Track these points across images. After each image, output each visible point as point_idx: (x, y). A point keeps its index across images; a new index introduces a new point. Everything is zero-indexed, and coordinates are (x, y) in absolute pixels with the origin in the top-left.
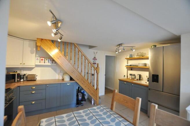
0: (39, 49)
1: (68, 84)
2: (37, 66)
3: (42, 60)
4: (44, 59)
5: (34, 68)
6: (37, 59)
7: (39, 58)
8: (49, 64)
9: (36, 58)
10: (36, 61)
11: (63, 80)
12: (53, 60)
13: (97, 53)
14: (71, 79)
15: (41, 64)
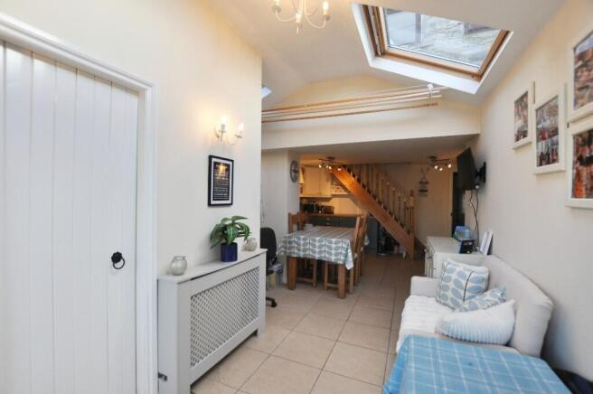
3: (338, 188)
8: (345, 193)
9: (332, 186)
10: (332, 190)
15: (337, 193)
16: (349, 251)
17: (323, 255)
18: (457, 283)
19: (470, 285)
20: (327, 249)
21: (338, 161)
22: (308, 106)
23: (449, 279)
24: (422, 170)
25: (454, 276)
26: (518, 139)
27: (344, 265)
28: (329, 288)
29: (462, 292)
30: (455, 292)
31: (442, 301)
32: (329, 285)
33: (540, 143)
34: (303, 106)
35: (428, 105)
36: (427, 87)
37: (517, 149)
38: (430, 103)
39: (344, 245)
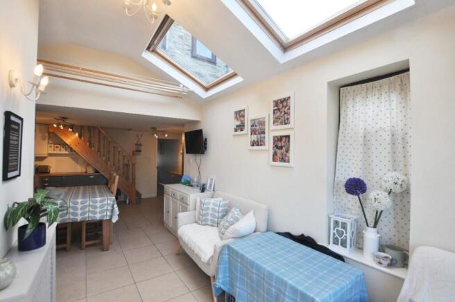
0: (51, 135)
1: (91, 177)
2: (50, 155)
3: (57, 147)
4: (59, 146)
5: (46, 157)
6: (51, 147)
7: (53, 145)
8: (67, 152)
9: (49, 145)
10: (50, 149)
11: (86, 172)
12: (71, 148)
13: (142, 136)
14: (97, 172)
15: (55, 152)
16: (116, 206)
17: (87, 215)
18: (213, 210)
19: (221, 209)
20: (91, 209)
21: (69, 121)
22: (83, 69)
23: (208, 209)
24: (137, 136)
25: (211, 206)
26: (236, 130)
27: (110, 220)
28: (87, 246)
29: (217, 214)
30: (212, 215)
31: (203, 223)
32: (87, 243)
33: (253, 136)
34: (78, 68)
35: (177, 97)
36: (179, 86)
37: (234, 136)
38: (177, 96)
39: (109, 202)
